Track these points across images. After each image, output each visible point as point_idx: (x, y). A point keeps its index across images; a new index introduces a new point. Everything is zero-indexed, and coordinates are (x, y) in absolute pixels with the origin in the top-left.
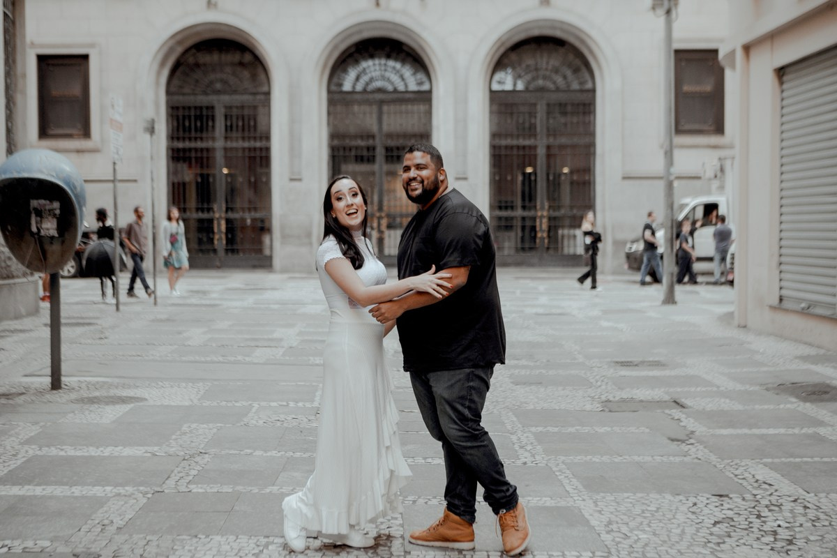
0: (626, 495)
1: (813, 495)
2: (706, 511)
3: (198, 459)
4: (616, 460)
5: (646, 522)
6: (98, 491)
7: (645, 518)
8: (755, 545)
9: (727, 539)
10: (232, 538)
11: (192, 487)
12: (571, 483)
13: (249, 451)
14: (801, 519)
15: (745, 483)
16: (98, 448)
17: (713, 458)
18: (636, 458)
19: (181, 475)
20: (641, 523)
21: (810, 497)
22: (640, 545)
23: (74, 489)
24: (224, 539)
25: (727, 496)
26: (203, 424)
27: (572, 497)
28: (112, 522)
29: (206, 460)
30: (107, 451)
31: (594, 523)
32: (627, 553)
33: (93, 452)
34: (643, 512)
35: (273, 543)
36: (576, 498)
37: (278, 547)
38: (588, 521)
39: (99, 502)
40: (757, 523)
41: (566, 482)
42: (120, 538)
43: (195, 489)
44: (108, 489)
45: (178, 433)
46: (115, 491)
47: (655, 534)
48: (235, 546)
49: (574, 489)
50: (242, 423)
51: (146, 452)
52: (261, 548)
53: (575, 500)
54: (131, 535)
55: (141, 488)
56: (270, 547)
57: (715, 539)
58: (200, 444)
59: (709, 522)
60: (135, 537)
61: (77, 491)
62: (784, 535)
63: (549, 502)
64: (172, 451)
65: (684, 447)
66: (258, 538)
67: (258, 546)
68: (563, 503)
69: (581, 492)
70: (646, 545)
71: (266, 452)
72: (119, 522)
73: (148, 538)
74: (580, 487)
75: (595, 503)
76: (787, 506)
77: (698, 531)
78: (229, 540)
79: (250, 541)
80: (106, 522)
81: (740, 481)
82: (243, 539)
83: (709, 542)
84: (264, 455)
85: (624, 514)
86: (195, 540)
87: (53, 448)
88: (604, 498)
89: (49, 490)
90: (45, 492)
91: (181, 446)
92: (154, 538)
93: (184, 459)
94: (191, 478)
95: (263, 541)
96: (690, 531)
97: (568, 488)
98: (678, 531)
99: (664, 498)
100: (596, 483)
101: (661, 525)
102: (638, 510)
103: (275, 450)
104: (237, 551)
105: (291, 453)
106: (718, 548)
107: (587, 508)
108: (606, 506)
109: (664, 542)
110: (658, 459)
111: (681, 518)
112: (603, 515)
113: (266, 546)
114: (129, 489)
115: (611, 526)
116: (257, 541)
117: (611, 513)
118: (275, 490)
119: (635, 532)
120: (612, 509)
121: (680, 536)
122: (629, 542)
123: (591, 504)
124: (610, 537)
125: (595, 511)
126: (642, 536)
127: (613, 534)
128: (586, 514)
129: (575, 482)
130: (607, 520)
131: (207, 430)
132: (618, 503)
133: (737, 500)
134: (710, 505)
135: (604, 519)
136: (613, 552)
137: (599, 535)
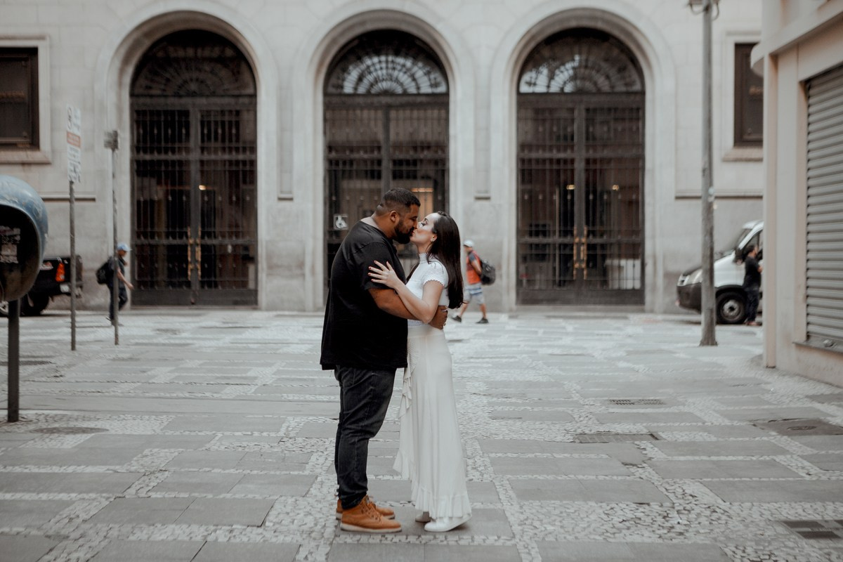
0: (553, 502)
1: (729, 503)
2: (621, 513)
3: (157, 475)
4: (560, 478)
5: (561, 519)
6: (64, 496)
7: (560, 517)
8: (647, 534)
9: (624, 531)
10: (184, 526)
11: (150, 494)
12: (507, 493)
13: (207, 469)
14: (703, 520)
15: (671, 496)
16: (61, 467)
17: (655, 478)
18: (580, 477)
19: (142, 486)
20: (555, 520)
21: (725, 506)
22: (543, 533)
23: (41, 495)
24: (178, 526)
25: (648, 504)
26: (164, 448)
27: (502, 503)
28: (78, 516)
29: (165, 476)
30: (70, 469)
31: (511, 519)
32: (529, 538)
33: (56, 469)
34: (561, 513)
35: (221, 529)
36: (505, 504)
37: (225, 532)
38: (507, 518)
39: (67, 503)
40: (660, 520)
41: (502, 492)
42: (87, 526)
43: (153, 495)
44: (73, 495)
45: (140, 455)
46: (81, 496)
47: (562, 527)
48: (188, 531)
49: (507, 498)
50: (204, 448)
51: (108, 470)
52: (209, 533)
53: (503, 505)
54: (96, 525)
55: (104, 495)
56: (218, 532)
57: (614, 530)
58: (160, 464)
59: (616, 520)
60: (99, 526)
61: (44, 496)
62: (679, 529)
64: (133, 469)
66: (208, 526)
67: (207, 531)
68: (491, 506)
69: (511, 499)
70: (550, 533)
71: (224, 469)
72: (83, 516)
73: (110, 526)
74: (513, 496)
75: (521, 507)
76: (697, 510)
77: (603, 525)
78: (182, 528)
79: (201, 528)
80: (72, 516)
81: (667, 494)
82: (195, 528)
83: (607, 532)
84: (222, 472)
85: (543, 514)
86: (152, 528)
87: (16, 467)
88: (531, 503)
89: (18, 496)
90: (13, 498)
91: (142, 465)
92: (117, 526)
93: (144, 475)
94: (150, 488)
95: (212, 528)
96: (593, 525)
97: (502, 497)
98: (586, 525)
99: (587, 504)
100: (527, 493)
101: (573, 521)
102: (557, 512)
103: (234, 468)
104: (188, 534)
105: (249, 471)
106: (612, 536)
107: (513, 512)
108: (530, 509)
109: (568, 532)
110: (601, 478)
111: (593, 517)
112: (523, 514)
113: (215, 531)
114: (93, 495)
115: (525, 522)
116: (207, 528)
117: (532, 514)
118: (228, 496)
119: (545, 526)
120: (534, 511)
121: (584, 529)
122: (536, 531)
123: (517, 507)
124: (520, 528)
125: (518, 512)
126: (550, 528)
127: (525, 526)
128: (508, 514)
129: (511, 493)
130: (526, 517)
131: (168, 454)
132: (542, 507)
133: (655, 506)
134: (626, 510)
135: (522, 517)
136: (518, 537)
137: (511, 526)
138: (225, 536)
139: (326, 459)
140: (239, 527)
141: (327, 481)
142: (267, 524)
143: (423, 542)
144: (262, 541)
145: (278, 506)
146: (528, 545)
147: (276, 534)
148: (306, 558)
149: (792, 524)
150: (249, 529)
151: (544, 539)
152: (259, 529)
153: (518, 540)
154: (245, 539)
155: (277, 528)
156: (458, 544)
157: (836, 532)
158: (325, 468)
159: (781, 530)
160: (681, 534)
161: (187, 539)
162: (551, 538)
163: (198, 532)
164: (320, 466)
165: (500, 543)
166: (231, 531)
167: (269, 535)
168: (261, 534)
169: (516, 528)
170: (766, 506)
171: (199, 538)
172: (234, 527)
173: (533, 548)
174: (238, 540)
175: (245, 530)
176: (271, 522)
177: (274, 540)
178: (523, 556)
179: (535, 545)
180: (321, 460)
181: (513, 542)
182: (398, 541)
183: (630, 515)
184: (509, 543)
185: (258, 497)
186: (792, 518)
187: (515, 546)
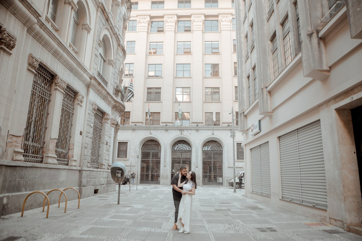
0: (214, 224)
3: (142, 216)
4: (214, 219)
5: (216, 228)
6: (125, 220)
8: (232, 231)
9: (228, 230)
10: (146, 228)
14: (242, 228)
17: (231, 219)
18: (218, 218)
19: (139, 219)
21: (245, 225)
26: (144, 211)
28: (127, 225)
31: (207, 227)
39: (126, 222)
40: (234, 228)
41: (204, 222)
43: (141, 221)
45: (139, 212)
46: (128, 221)
47: (216, 230)
50: (150, 211)
51: (134, 215)
53: (205, 224)
55: (132, 220)
58: (143, 214)
59: (226, 228)
62: (238, 230)
63: (200, 225)
64: (138, 215)
65: (227, 217)
68: (203, 225)
75: (208, 225)
76: (240, 226)
77: (224, 229)
81: (234, 222)
82: (148, 228)
83: (225, 231)
85: (212, 227)
88: (210, 224)
93: (140, 216)
94: (141, 219)
95: (151, 228)
96: (222, 229)
99: (220, 224)
100: (209, 222)
101: (218, 228)
102: (215, 226)
107: (206, 226)
109: (218, 231)
110: (222, 219)
111: (222, 227)
114: (130, 220)
118: (155, 221)
121: (220, 230)
122: (212, 230)
126: (214, 230)
129: (206, 222)
132: (212, 225)
133: (232, 225)
134: (227, 226)
135: (209, 227)
144: (160, 231)
145: (163, 224)
146: (210, 233)
148: (169, 236)
149: (258, 229)
152: (160, 229)
154: (157, 231)
157: (266, 230)
159: (256, 230)
160: (238, 231)
161: (147, 231)
162: (214, 232)
163: (149, 229)
165: (205, 233)
166: (155, 229)
167: (162, 230)
169: (208, 230)
170: (252, 225)
171: (149, 231)
175: (157, 229)
176: (162, 227)
177: (163, 231)
178: (210, 236)
179: (212, 234)
180: (171, 214)
183: (228, 227)
184: (207, 233)
185: (160, 222)
186: (257, 227)
187: (208, 234)
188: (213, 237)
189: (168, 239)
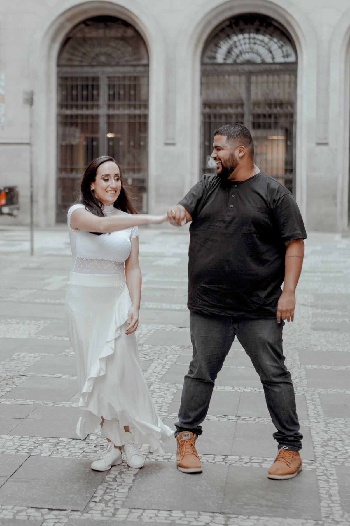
3: (16, 380)
10: (18, 437)
11: (2, 400)
12: (316, 409)
13: (59, 375)
22: (344, 456)
24: (11, 437)
26: (31, 353)
27: (309, 419)
29: (22, 381)
31: (316, 439)
32: (329, 462)
35: (48, 442)
36: (311, 421)
37: (51, 445)
38: (311, 437)
43: (4, 401)
45: (8, 359)
48: (17, 443)
49: (315, 413)
50: (63, 353)
52: (36, 445)
53: (310, 422)
56: (44, 445)
58: (22, 368)
66: (38, 438)
67: (35, 443)
69: (319, 416)
74: (321, 412)
75: (327, 425)
78: (14, 439)
79: (31, 440)
82: (26, 438)
84: (71, 378)
85: (346, 434)
88: (337, 421)
91: (6, 369)
93: (4, 380)
94: (4, 393)
95: (41, 440)
97: (311, 413)
100: (335, 409)
104: (17, 446)
108: (334, 427)
112: (327, 433)
113: (41, 444)
115: (328, 442)
116: (36, 440)
117: (336, 433)
118: (67, 404)
119: (346, 448)
120: (338, 430)
122: (336, 454)
123: (322, 425)
124: (322, 450)
125: (323, 430)
127: (326, 448)
128: (313, 433)
129: (319, 408)
130: (329, 437)
131: (32, 358)
132: (346, 426)
135: (326, 437)
136: (319, 460)
137: (314, 447)
138: (49, 450)
139: (164, 367)
140: (65, 439)
141: (158, 391)
142: (92, 437)
143: (229, 463)
144: (81, 456)
146: (327, 470)
147: (96, 449)
150: (73, 442)
151: (343, 463)
152: (83, 442)
153: (318, 465)
154: (66, 454)
155: (99, 443)
156: (261, 466)
158: (160, 376)
161: (13, 452)
163: (28, 442)
164: (156, 374)
166: (56, 444)
168: (83, 448)
169: (319, 450)
171: (23, 453)
172: (60, 439)
173: (332, 474)
174: (59, 456)
175: (69, 443)
176: (96, 434)
177: (92, 455)
178: (322, 484)
179: (333, 471)
180: (159, 368)
181: (313, 467)
182: (205, 461)
184: (309, 467)
187: (315, 470)
188: (334, 491)
189: (106, 493)
